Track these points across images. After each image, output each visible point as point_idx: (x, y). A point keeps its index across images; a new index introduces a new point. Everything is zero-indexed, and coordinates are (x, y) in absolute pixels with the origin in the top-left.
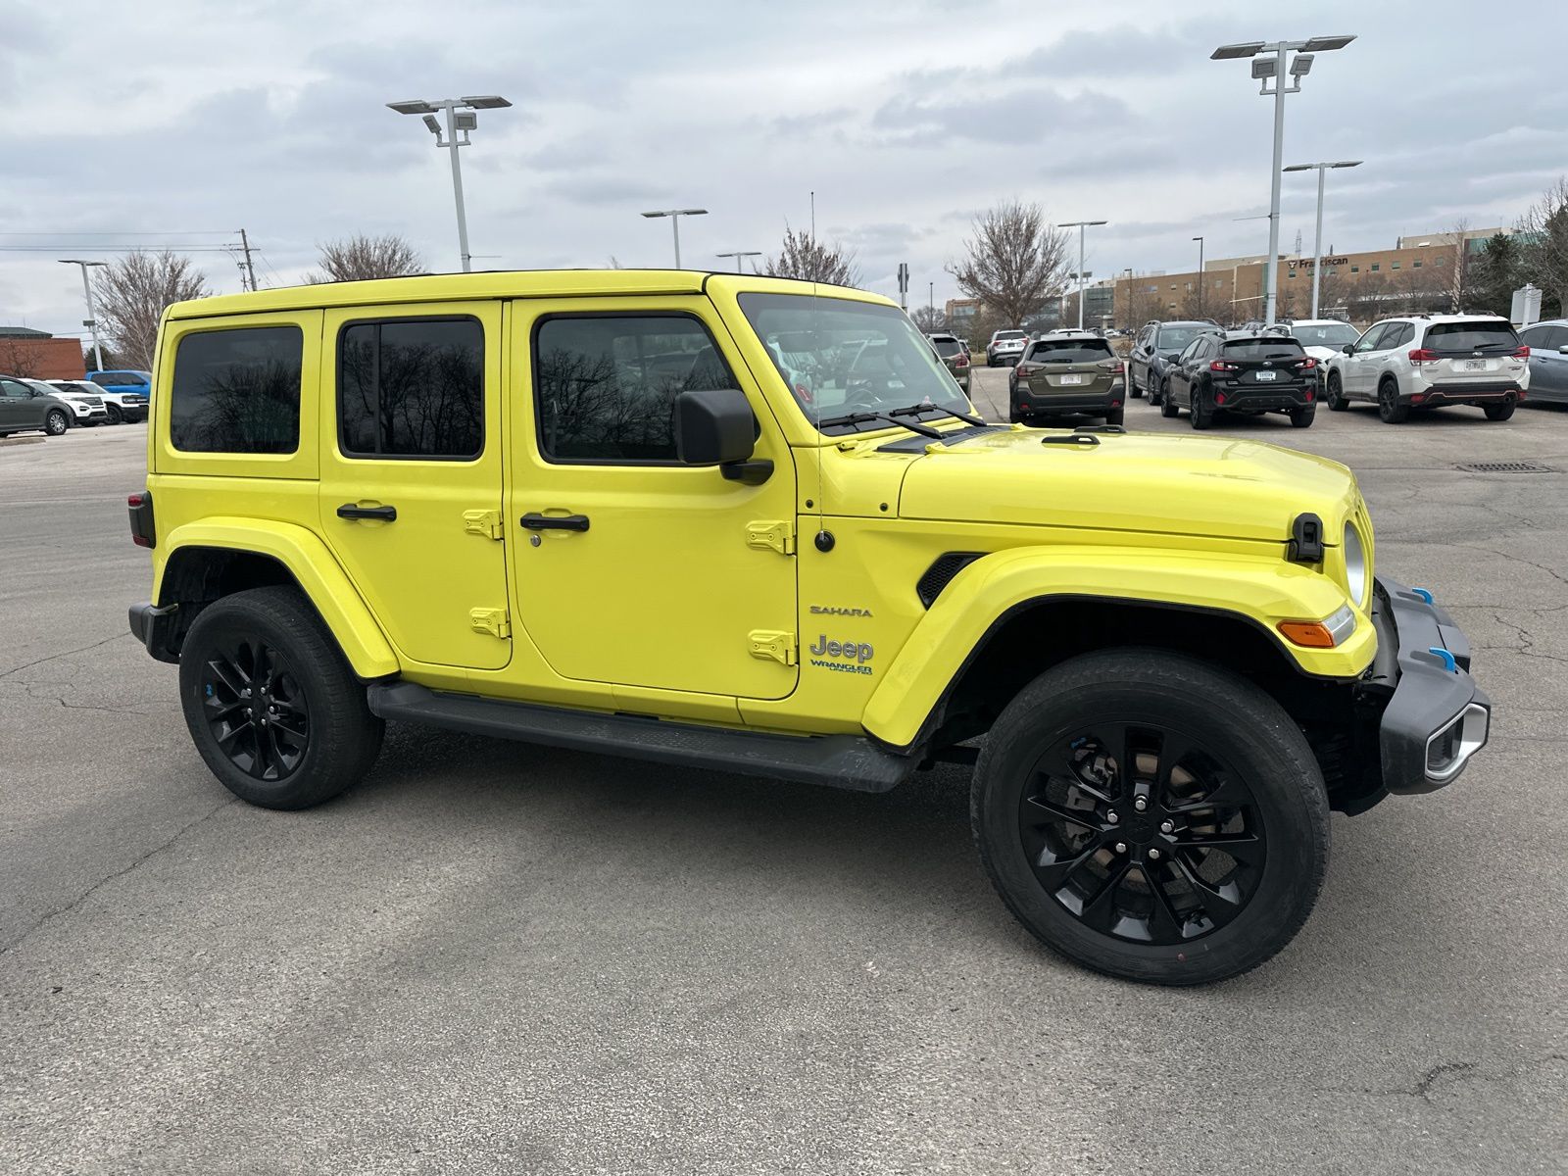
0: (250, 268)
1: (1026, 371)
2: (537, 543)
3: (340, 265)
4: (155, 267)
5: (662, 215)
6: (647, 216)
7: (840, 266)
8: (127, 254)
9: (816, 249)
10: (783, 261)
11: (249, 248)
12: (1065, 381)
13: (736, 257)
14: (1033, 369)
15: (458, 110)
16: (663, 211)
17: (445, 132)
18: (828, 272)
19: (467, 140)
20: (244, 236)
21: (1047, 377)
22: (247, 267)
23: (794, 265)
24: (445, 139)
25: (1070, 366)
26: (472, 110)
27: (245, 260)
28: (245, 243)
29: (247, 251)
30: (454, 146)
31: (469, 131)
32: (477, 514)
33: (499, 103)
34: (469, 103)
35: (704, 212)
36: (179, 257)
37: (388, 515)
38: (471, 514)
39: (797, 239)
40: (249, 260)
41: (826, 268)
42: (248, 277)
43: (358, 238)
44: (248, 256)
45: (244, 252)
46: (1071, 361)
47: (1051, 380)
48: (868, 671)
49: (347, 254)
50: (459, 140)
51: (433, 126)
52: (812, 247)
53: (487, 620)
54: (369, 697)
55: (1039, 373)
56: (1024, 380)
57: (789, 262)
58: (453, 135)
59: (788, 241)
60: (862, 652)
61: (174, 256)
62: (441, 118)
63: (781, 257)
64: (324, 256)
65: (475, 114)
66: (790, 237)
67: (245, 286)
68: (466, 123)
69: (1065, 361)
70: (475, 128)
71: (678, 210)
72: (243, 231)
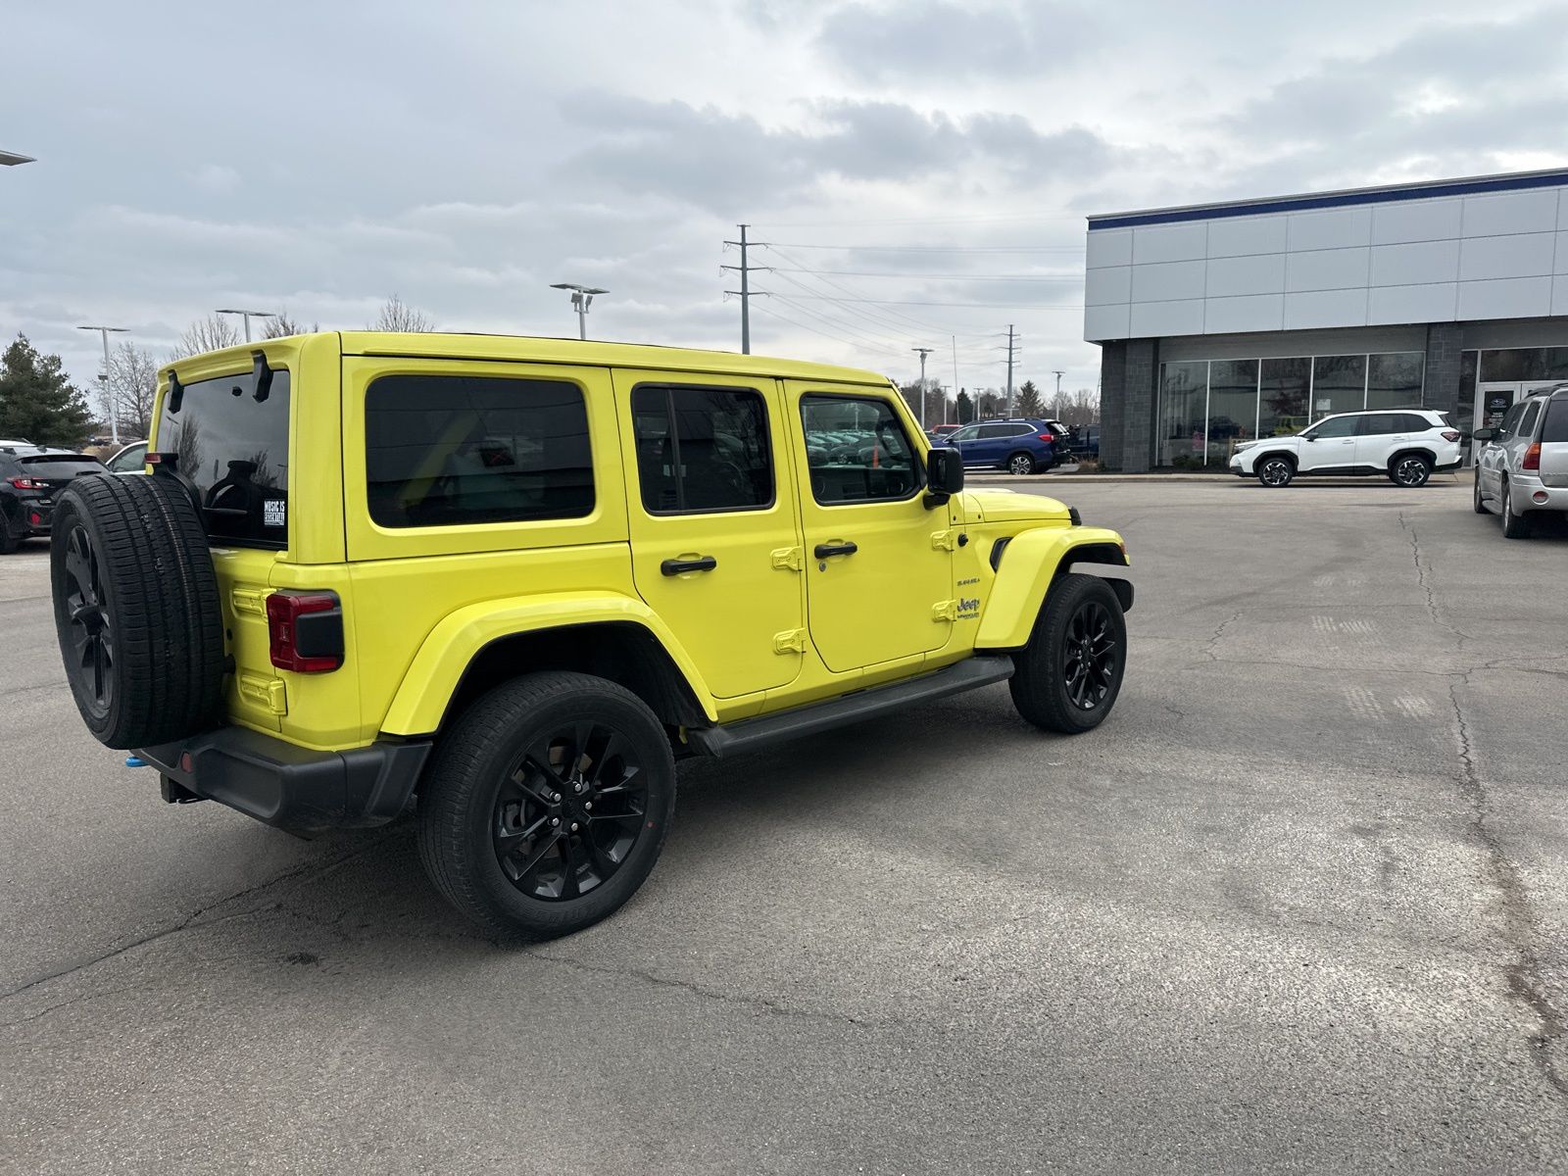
2: (822, 568)
32: (784, 552)
37: (708, 565)
38: (778, 553)
48: (976, 615)
53: (792, 641)
54: (708, 743)
60: (975, 604)
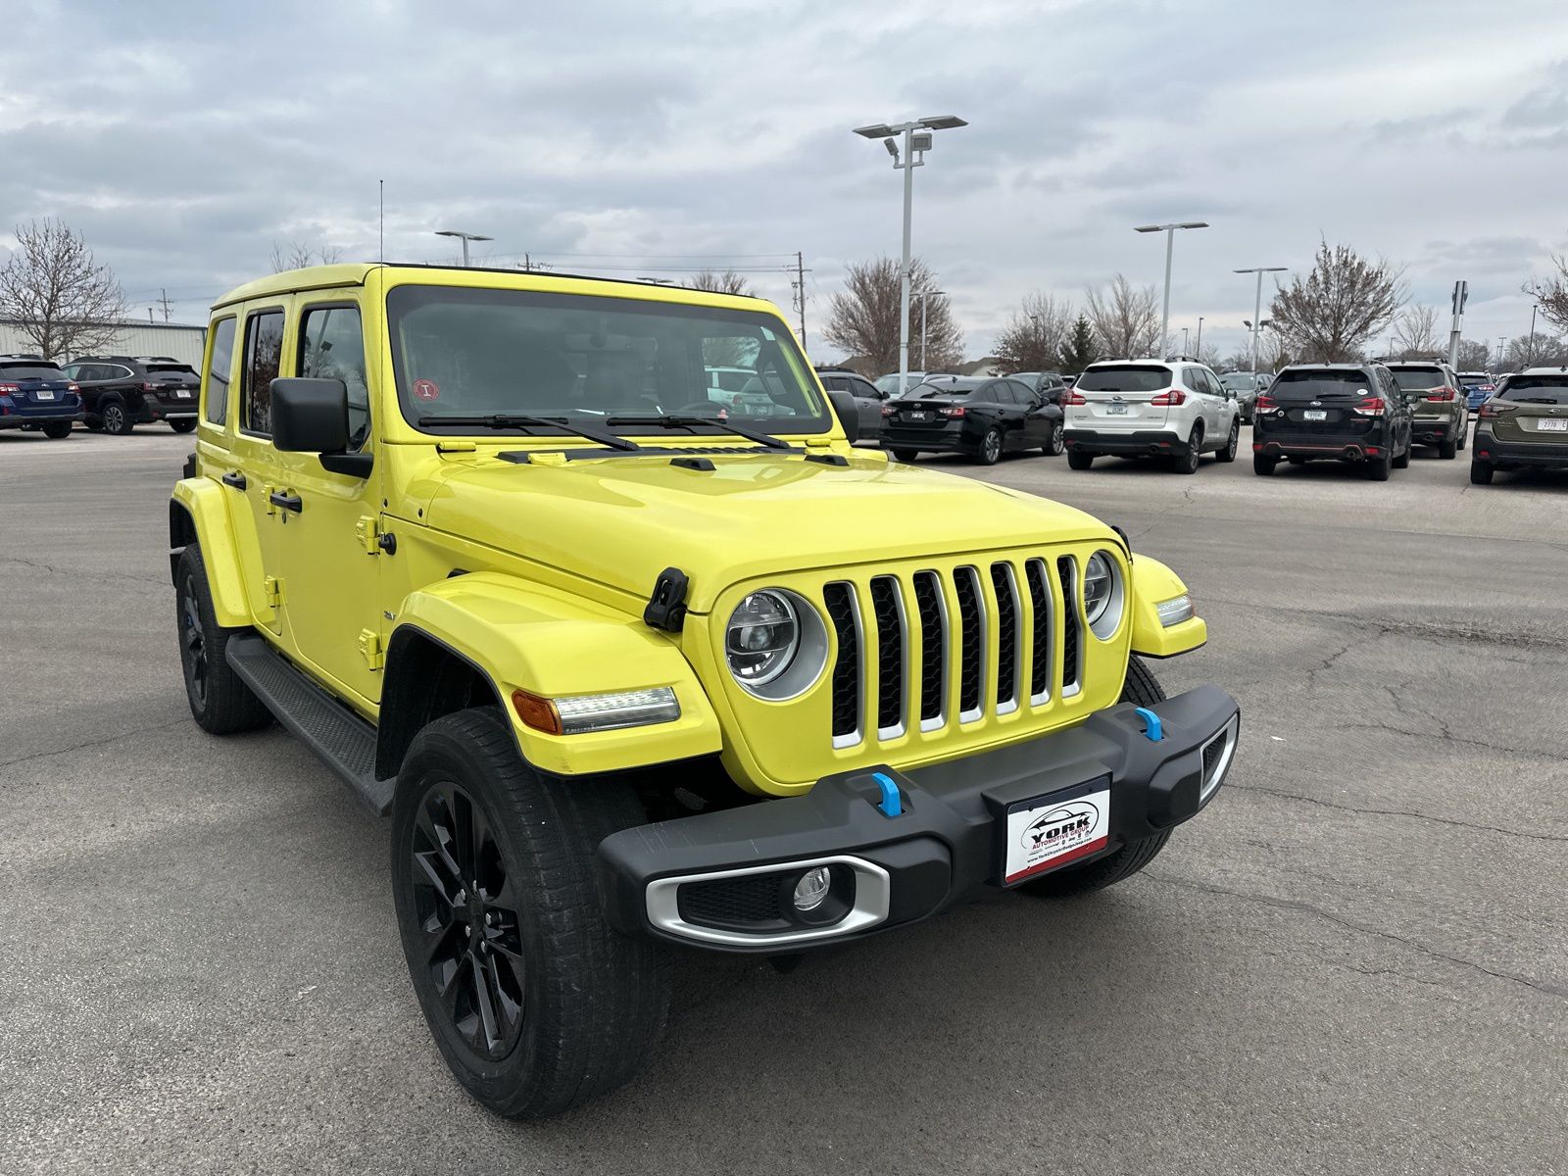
0: (802, 286)
1: (1492, 411)
3: (863, 284)
4: (719, 286)
5: (1157, 229)
6: (1142, 230)
7: (1383, 284)
8: (699, 274)
9: (1356, 265)
10: (1314, 277)
11: (803, 268)
12: (1543, 425)
13: (1257, 273)
14: (1502, 408)
15: (916, 132)
16: (1158, 225)
17: (902, 154)
18: (1367, 289)
19: (921, 161)
20: (800, 258)
21: (1519, 420)
22: (799, 286)
23: (1327, 282)
24: (902, 161)
25: (1553, 408)
26: (930, 130)
27: (797, 280)
28: (800, 265)
29: (801, 272)
30: (910, 166)
31: (924, 152)
33: (953, 122)
34: (927, 124)
35: (1204, 225)
36: (738, 277)
39: (1334, 254)
40: (801, 279)
41: (1364, 286)
42: (799, 295)
43: (882, 259)
44: (801, 276)
45: (798, 273)
46: (1555, 402)
47: (1524, 424)
49: (870, 274)
50: (914, 161)
51: (892, 149)
52: (1352, 263)
55: (1511, 414)
56: (1489, 422)
57: (1320, 278)
58: (909, 156)
59: (1321, 256)
61: (735, 276)
62: (899, 141)
63: (1312, 274)
64: (850, 277)
65: (930, 135)
66: (1325, 251)
67: (795, 303)
68: (921, 144)
69: (1548, 401)
70: (930, 148)
71: (1174, 223)
72: (800, 253)
